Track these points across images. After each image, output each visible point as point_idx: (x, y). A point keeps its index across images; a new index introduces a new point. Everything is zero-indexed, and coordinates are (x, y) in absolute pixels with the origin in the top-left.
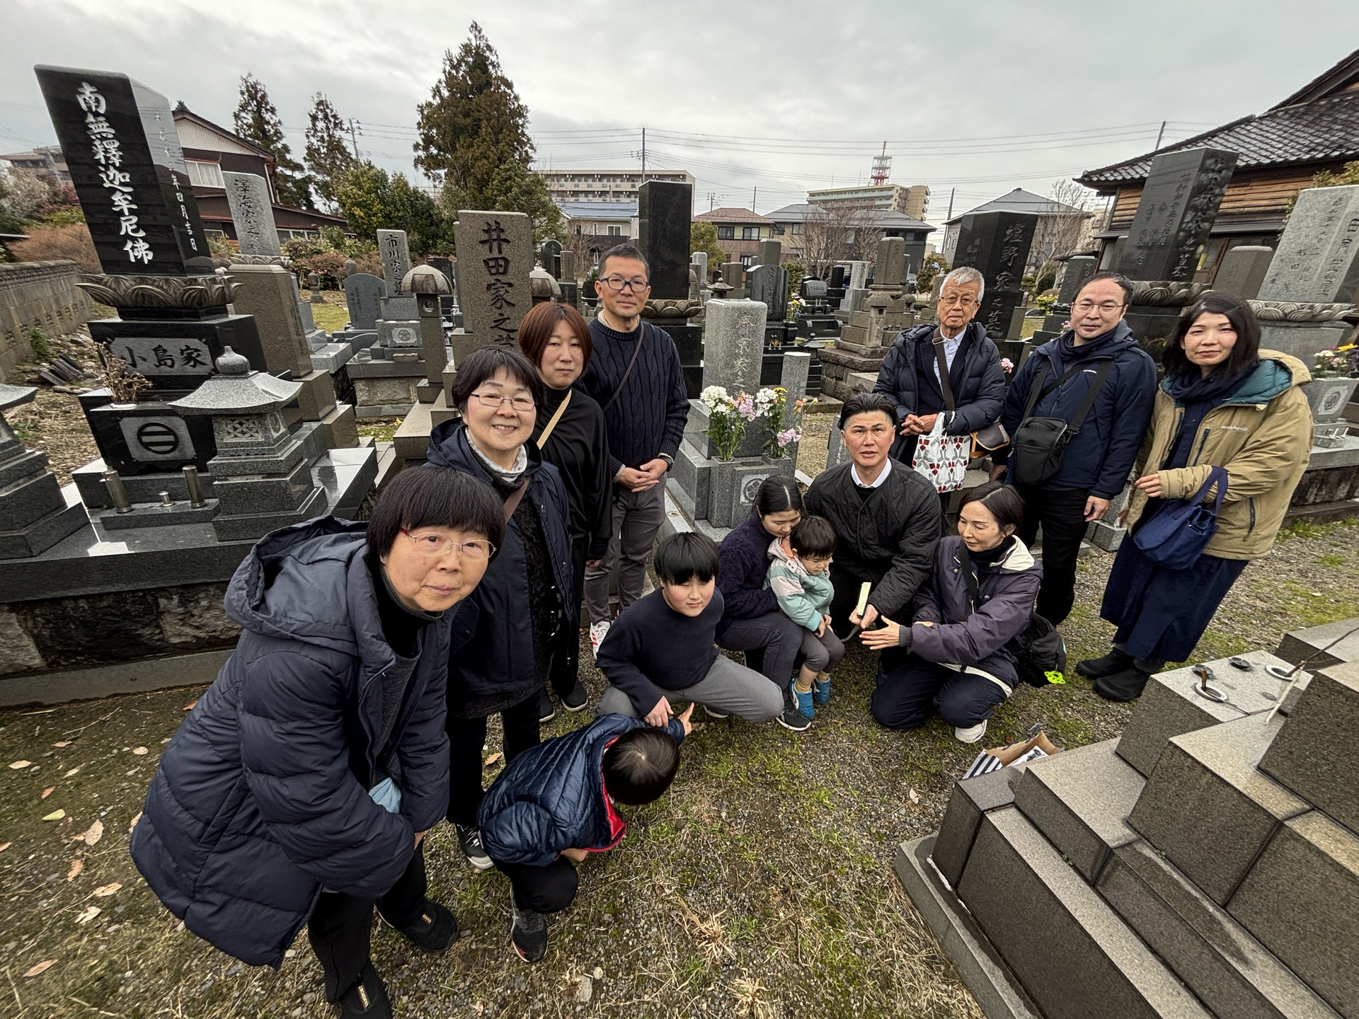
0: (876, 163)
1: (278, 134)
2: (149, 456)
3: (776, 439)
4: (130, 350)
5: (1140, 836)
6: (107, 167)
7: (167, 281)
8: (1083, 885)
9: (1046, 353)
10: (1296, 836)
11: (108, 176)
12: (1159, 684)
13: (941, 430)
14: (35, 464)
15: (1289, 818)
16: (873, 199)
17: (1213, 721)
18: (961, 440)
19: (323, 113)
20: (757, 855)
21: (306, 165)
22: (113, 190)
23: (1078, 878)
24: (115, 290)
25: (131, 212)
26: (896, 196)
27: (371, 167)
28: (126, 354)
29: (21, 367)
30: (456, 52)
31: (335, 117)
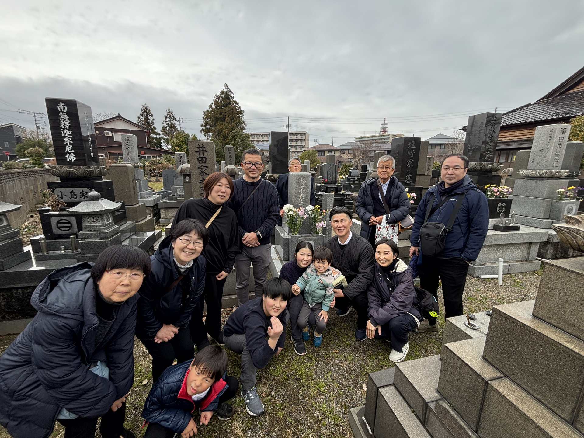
0: (382, 126)
1: (153, 123)
2: (60, 232)
3: (315, 226)
4: (61, 193)
5: (442, 397)
6: (64, 129)
7: (79, 167)
8: (420, 424)
9: (432, 191)
10: (494, 389)
11: (64, 132)
12: (449, 322)
13: (385, 222)
14: (14, 234)
15: (491, 380)
16: (381, 139)
17: (469, 337)
18: (394, 226)
19: (170, 115)
20: (285, 413)
21: (161, 133)
22: (65, 137)
23: (418, 421)
24: (60, 171)
25: (70, 144)
26: (391, 138)
27: (184, 133)
28: (60, 194)
29: (37, 205)
30: (218, 94)
31: (174, 117)
